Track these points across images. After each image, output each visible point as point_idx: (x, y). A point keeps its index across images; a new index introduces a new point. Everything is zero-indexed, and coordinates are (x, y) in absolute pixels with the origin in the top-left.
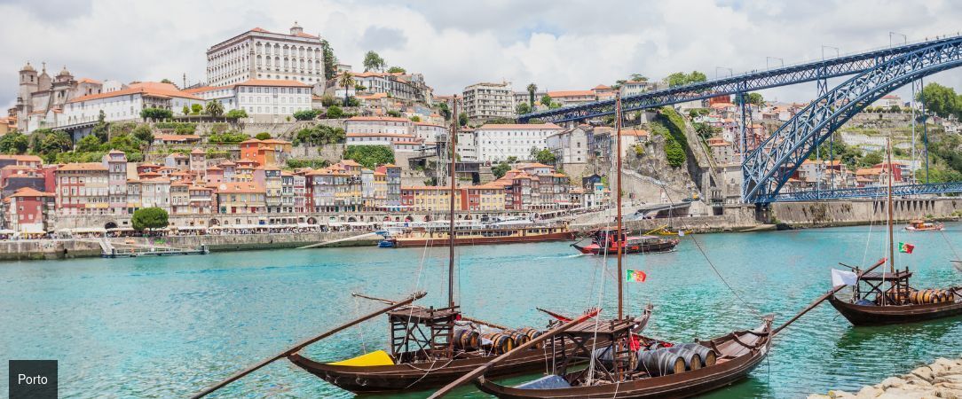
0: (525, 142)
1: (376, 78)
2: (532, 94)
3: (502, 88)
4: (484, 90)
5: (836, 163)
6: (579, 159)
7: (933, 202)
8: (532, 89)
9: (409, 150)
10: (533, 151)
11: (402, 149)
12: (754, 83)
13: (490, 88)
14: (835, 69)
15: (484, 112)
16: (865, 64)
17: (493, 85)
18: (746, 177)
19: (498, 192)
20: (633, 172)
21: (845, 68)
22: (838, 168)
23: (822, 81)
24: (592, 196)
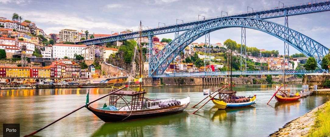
0: (73, 52)
1: (9, 23)
2: (87, 34)
3: (75, 32)
4: (67, 32)
5: (191, 64)
6: (92, 59)
7: (224, 79)
8: (87, 33)
9: (13, 51)
10: (75, 55)
11: (10, 51)
12: (155, 32)
13: (70, 31)
14: (181, 28)
15: (67, 40)
16: (191, 27)
17: (71, 30)
18: (151, 67)
19: (47, 70)
20: (110, 64)
21: (185, 28)
22: (192, 66)
23: (177, 33)
24: (90, 73)
